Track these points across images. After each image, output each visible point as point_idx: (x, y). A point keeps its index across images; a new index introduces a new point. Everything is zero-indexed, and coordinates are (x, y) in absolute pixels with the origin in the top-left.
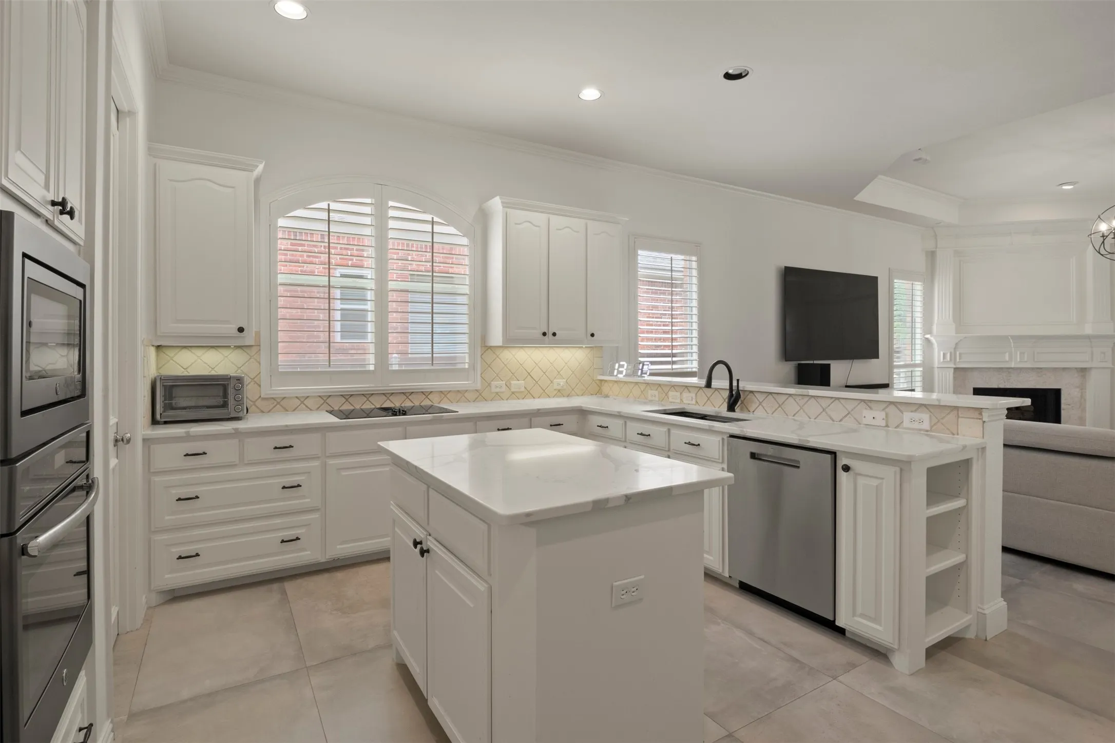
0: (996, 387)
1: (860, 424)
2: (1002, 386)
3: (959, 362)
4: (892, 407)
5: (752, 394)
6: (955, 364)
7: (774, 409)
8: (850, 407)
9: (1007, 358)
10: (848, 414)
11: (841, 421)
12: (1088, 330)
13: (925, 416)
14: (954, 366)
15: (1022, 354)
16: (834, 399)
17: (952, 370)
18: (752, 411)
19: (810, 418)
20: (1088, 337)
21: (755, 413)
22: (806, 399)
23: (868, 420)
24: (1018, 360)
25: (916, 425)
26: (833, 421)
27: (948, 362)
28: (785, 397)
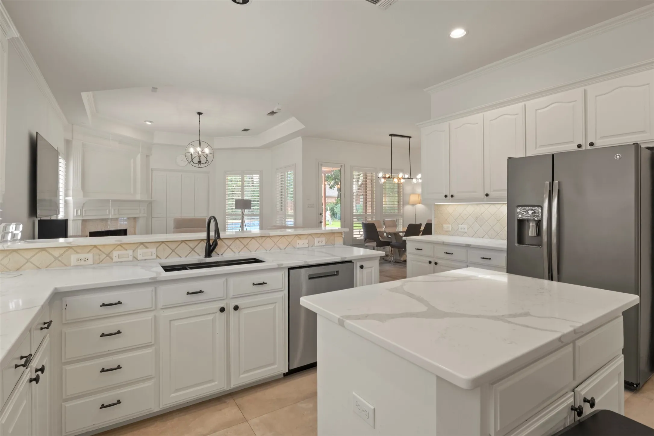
0: (100, 230)
1: (295, 248)
2: (103, 230)
3: (85, 216)
4: (310, 237)
5: (221, 241)
6: (82, 217)
7: (240, 249)
8: (290, 240)
9: (108, 213)
10: (289, 244)
11: (285, 249)
12: (138, 197)
13: (323, 239)
14: (82, 219)
15: (114, 210)
16: (281, 236)
17: (81, 221)
18: (220, 254)
19: (267, 251)
20: (139, 201)
21: (223, 255)
22: (264, 239)
23: (300, 246)
24: (113, 214)
25: (321, 244)
26: (281, 249)
27: (79, 216)
28: (249, 240)
